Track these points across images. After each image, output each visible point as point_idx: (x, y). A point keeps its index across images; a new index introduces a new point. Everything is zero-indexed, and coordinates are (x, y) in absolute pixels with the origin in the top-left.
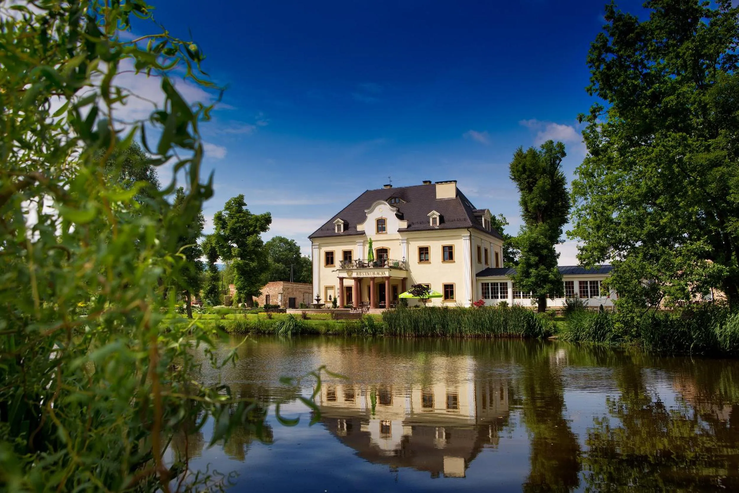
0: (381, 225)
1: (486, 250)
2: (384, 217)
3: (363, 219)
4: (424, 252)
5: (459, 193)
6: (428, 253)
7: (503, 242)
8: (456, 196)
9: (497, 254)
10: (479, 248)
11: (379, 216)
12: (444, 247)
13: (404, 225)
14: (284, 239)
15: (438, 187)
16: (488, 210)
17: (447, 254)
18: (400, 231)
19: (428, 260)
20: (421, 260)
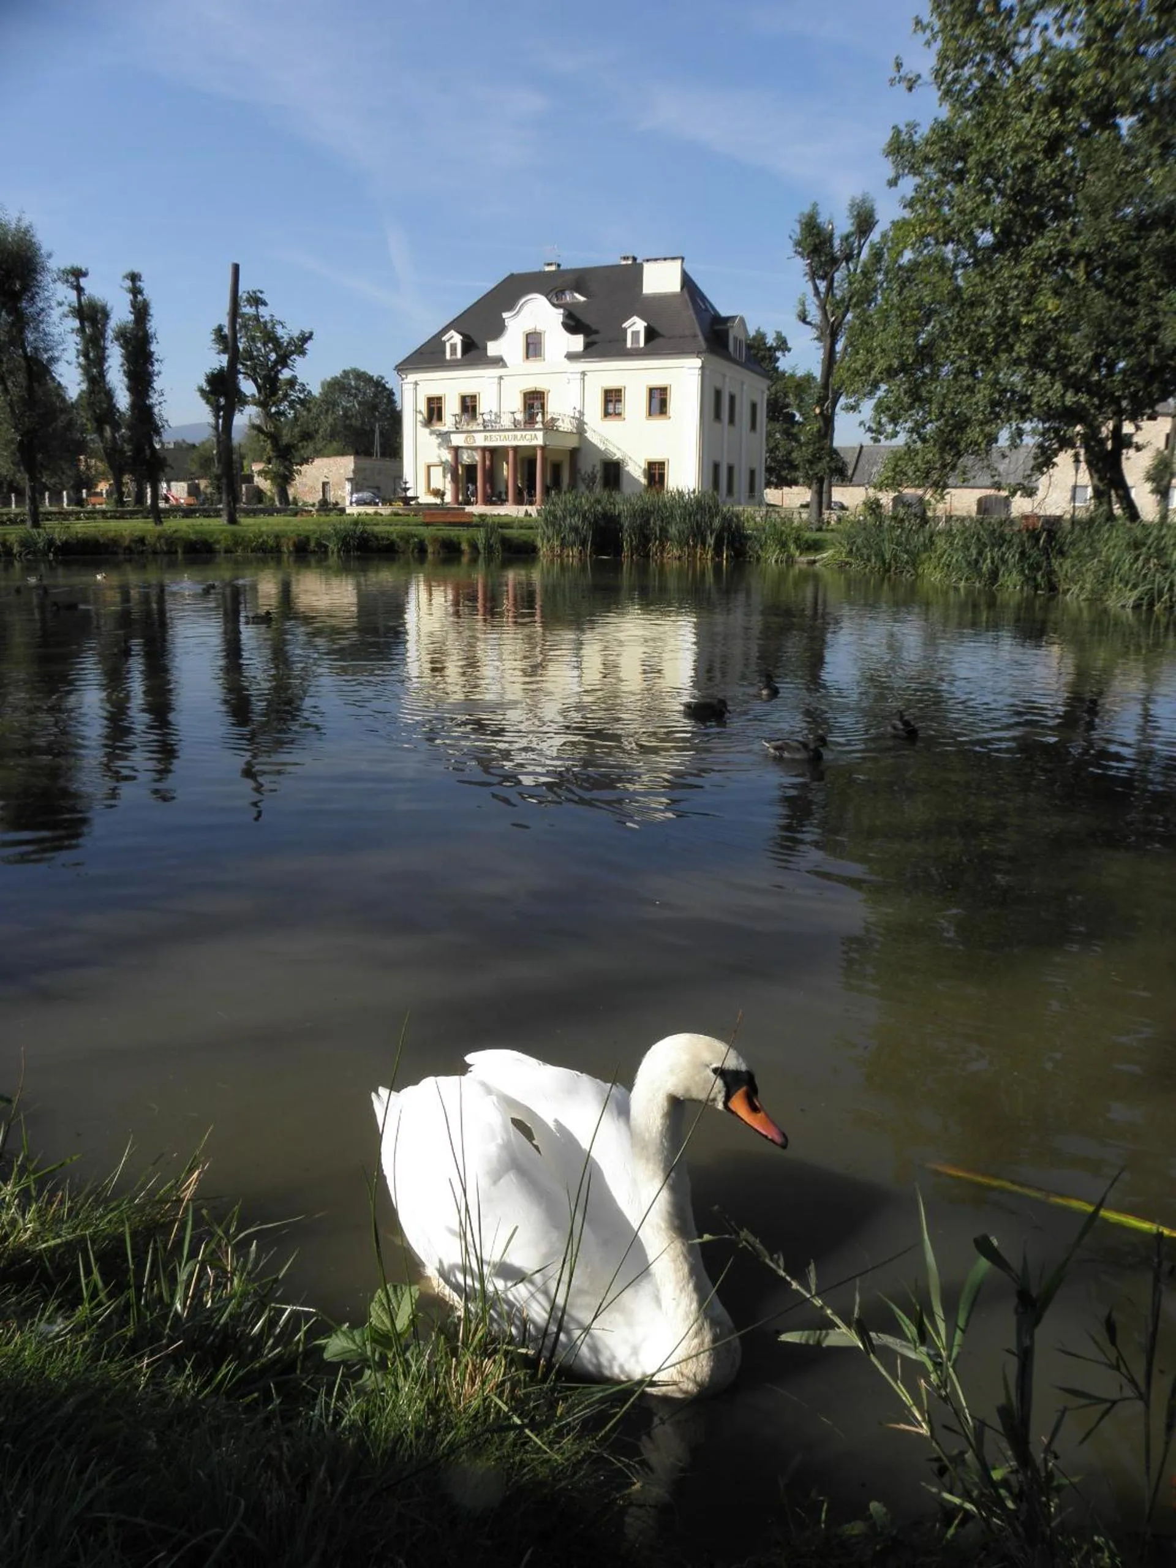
0: (533, 345)
1: (732, 398)
2: (539, 328)
3: (498, 330)
4: (612, 398)
5: (687, 281)
6: (620, 401)
7: (768, 382)
8: (682, 288)
9: (754, 406)
10: (718, 394)
11: (529, 327)
12: (651, 391)
13: (577, 342)
14: (364, 373)
15: (648, 268)
16: (742, 320)
17: (656, 402)
18: (571, 356)
19: (619, 414)
20: (607, 414)
